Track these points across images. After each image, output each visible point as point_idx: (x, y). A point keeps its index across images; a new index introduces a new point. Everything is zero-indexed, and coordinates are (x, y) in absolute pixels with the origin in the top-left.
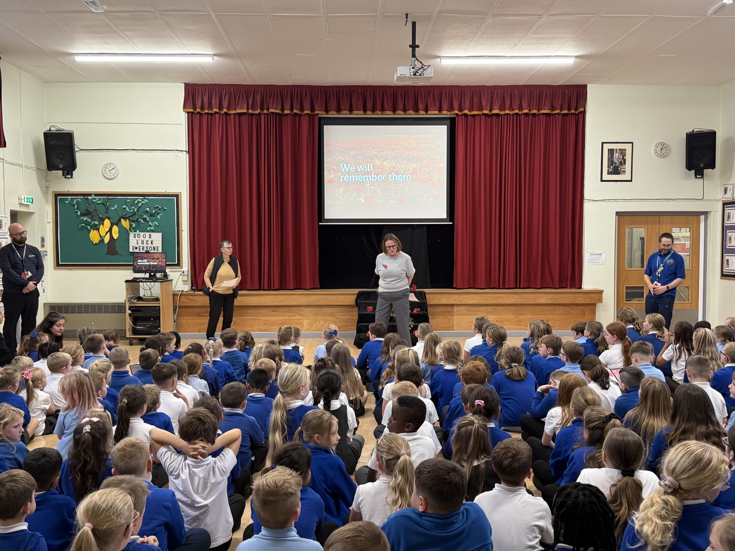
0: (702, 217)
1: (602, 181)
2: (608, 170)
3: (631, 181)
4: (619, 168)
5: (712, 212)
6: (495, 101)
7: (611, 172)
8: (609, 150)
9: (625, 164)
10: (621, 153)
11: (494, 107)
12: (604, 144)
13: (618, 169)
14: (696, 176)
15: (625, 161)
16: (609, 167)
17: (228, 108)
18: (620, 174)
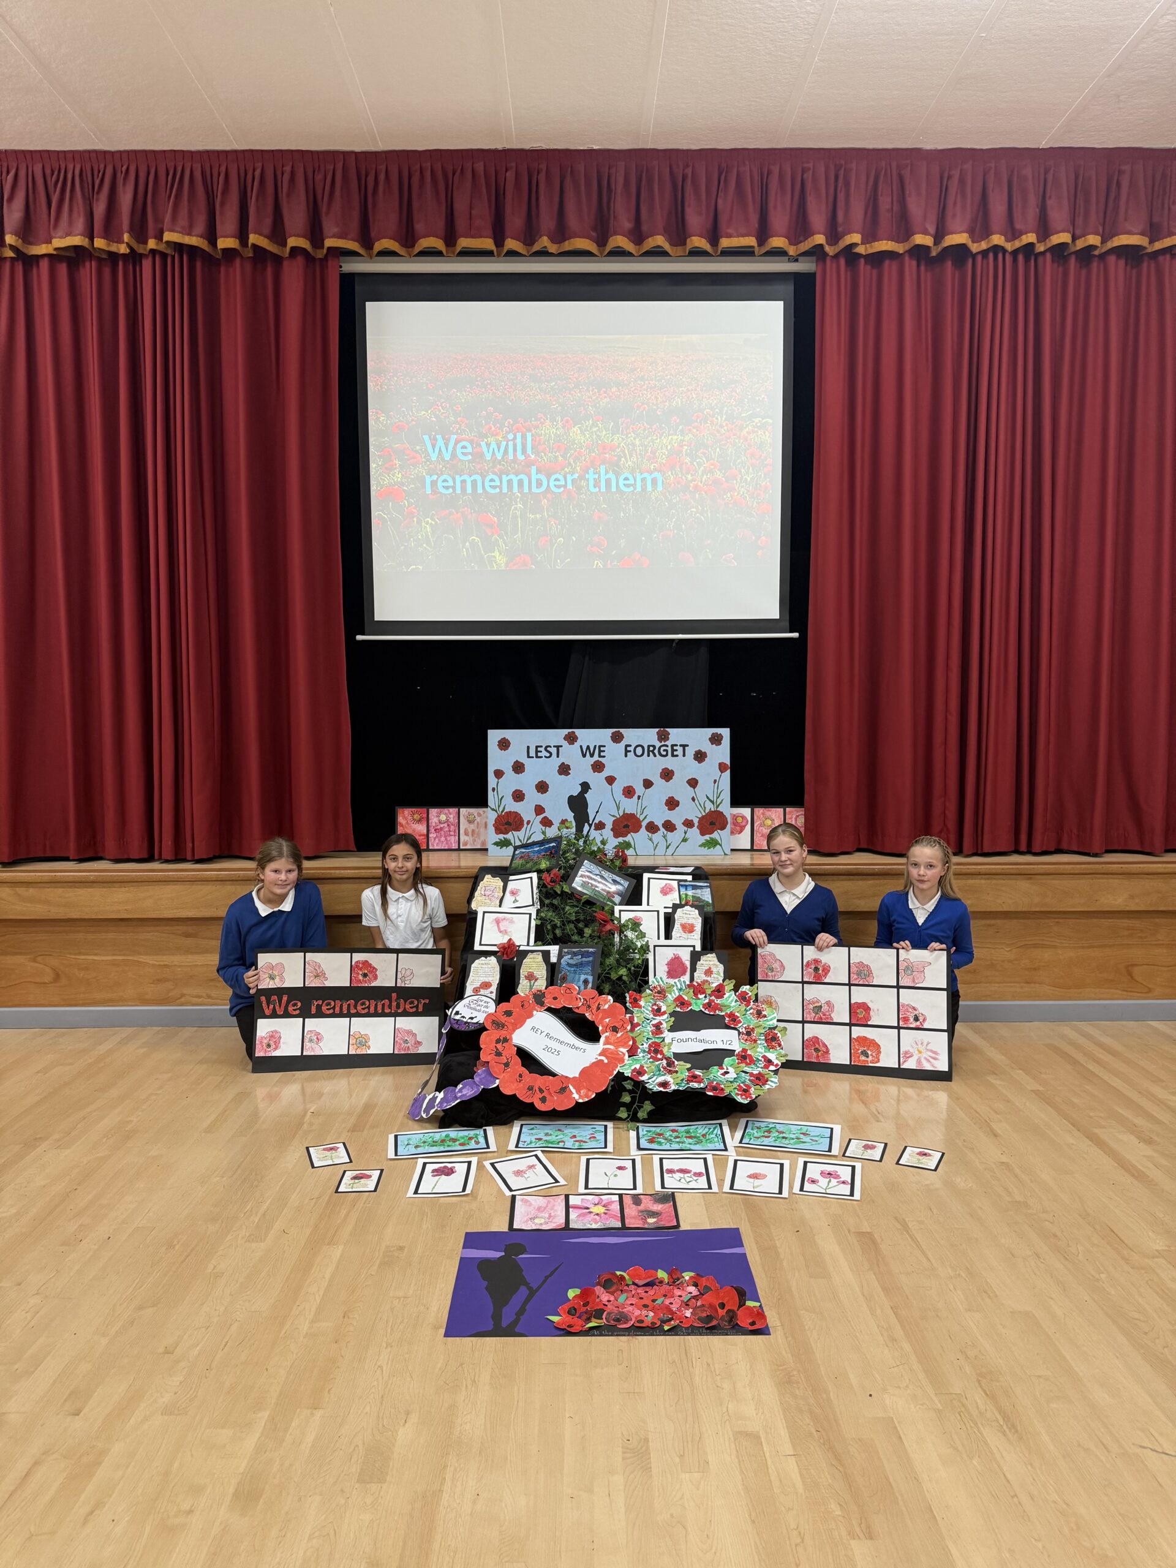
6: (955, 203)
11: (950, 224)
17: (27, 231)
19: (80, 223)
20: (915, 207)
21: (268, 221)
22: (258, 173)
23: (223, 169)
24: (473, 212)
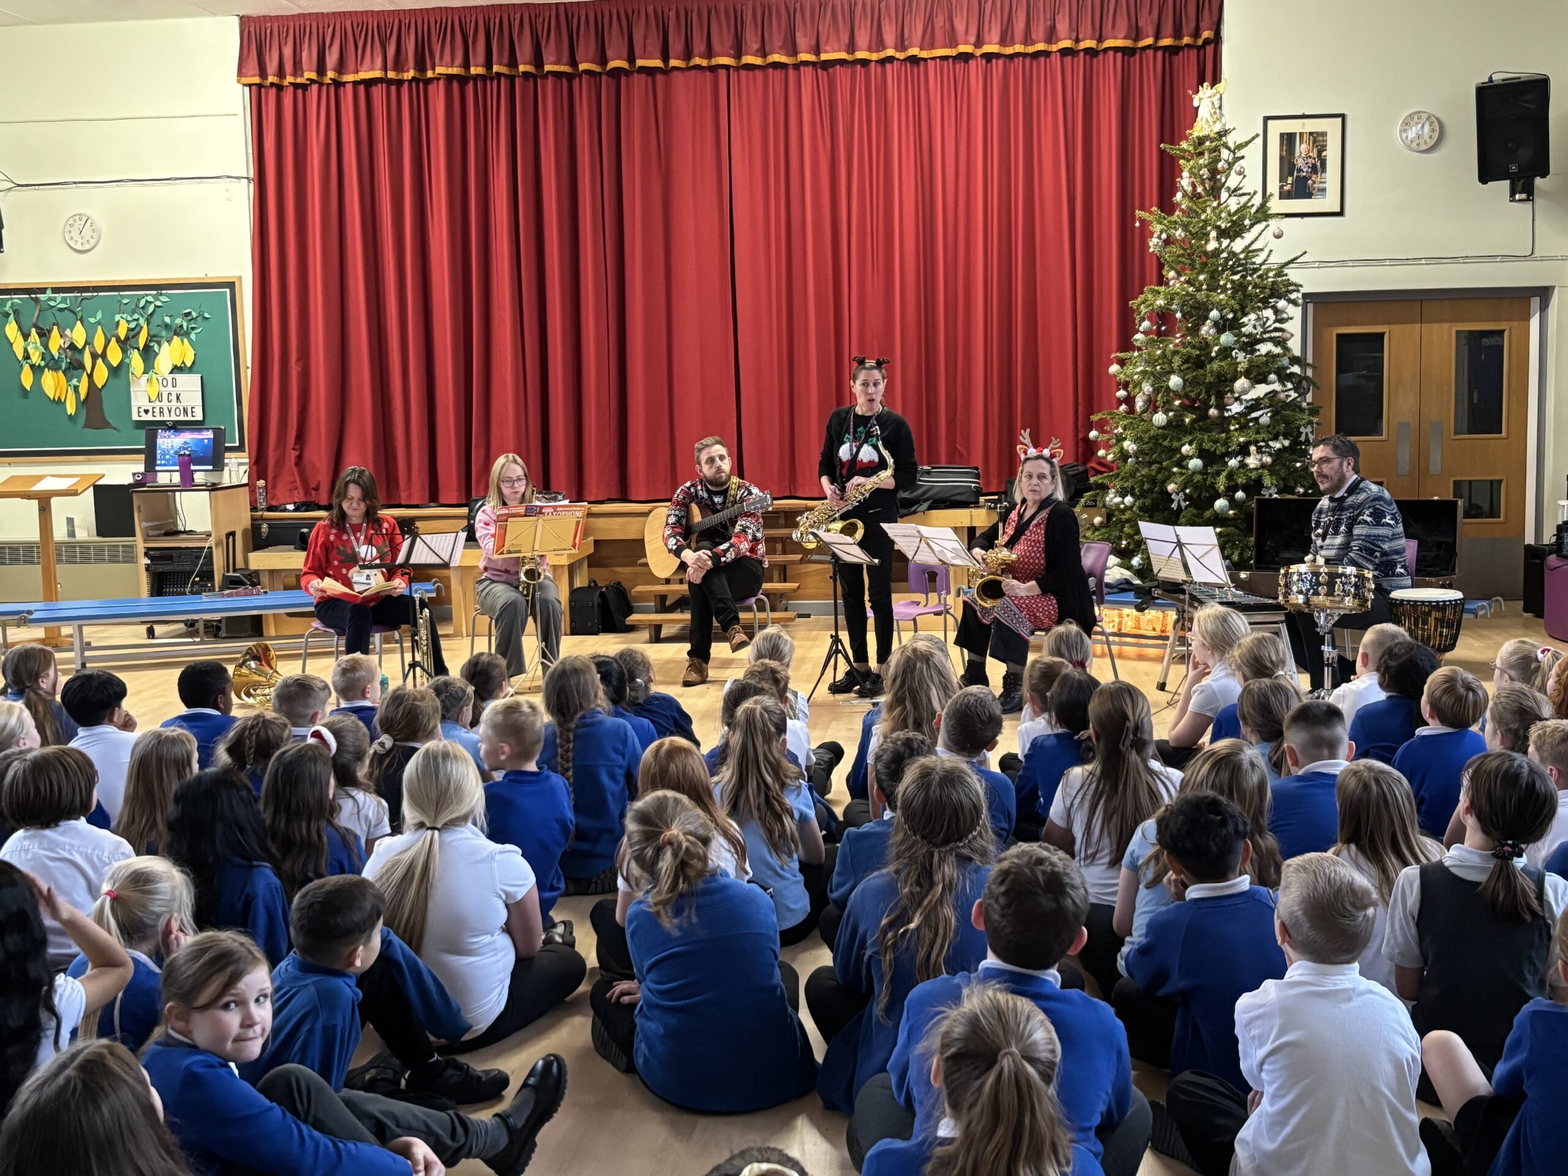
0: (1535, 302)
2: (1281, 187)
3: (1341, 214)
4: (1310, 182)
5: (1556, 289)
7: (1289, 191)
8: (1282, 135)
9: (1324, 170)
10: (1314, 142)
11: (986, 37)
12: (1270, 122)
13: (1306, 183)
14: (1513, 194)
16: (1282, 179)
17: (341, 68)
18: (1310, 197)
19: (379, 62)
20: (960, 26)
21: (506, 54)
22: (497, 20)
23: (473, 18)
24: (648, 42)
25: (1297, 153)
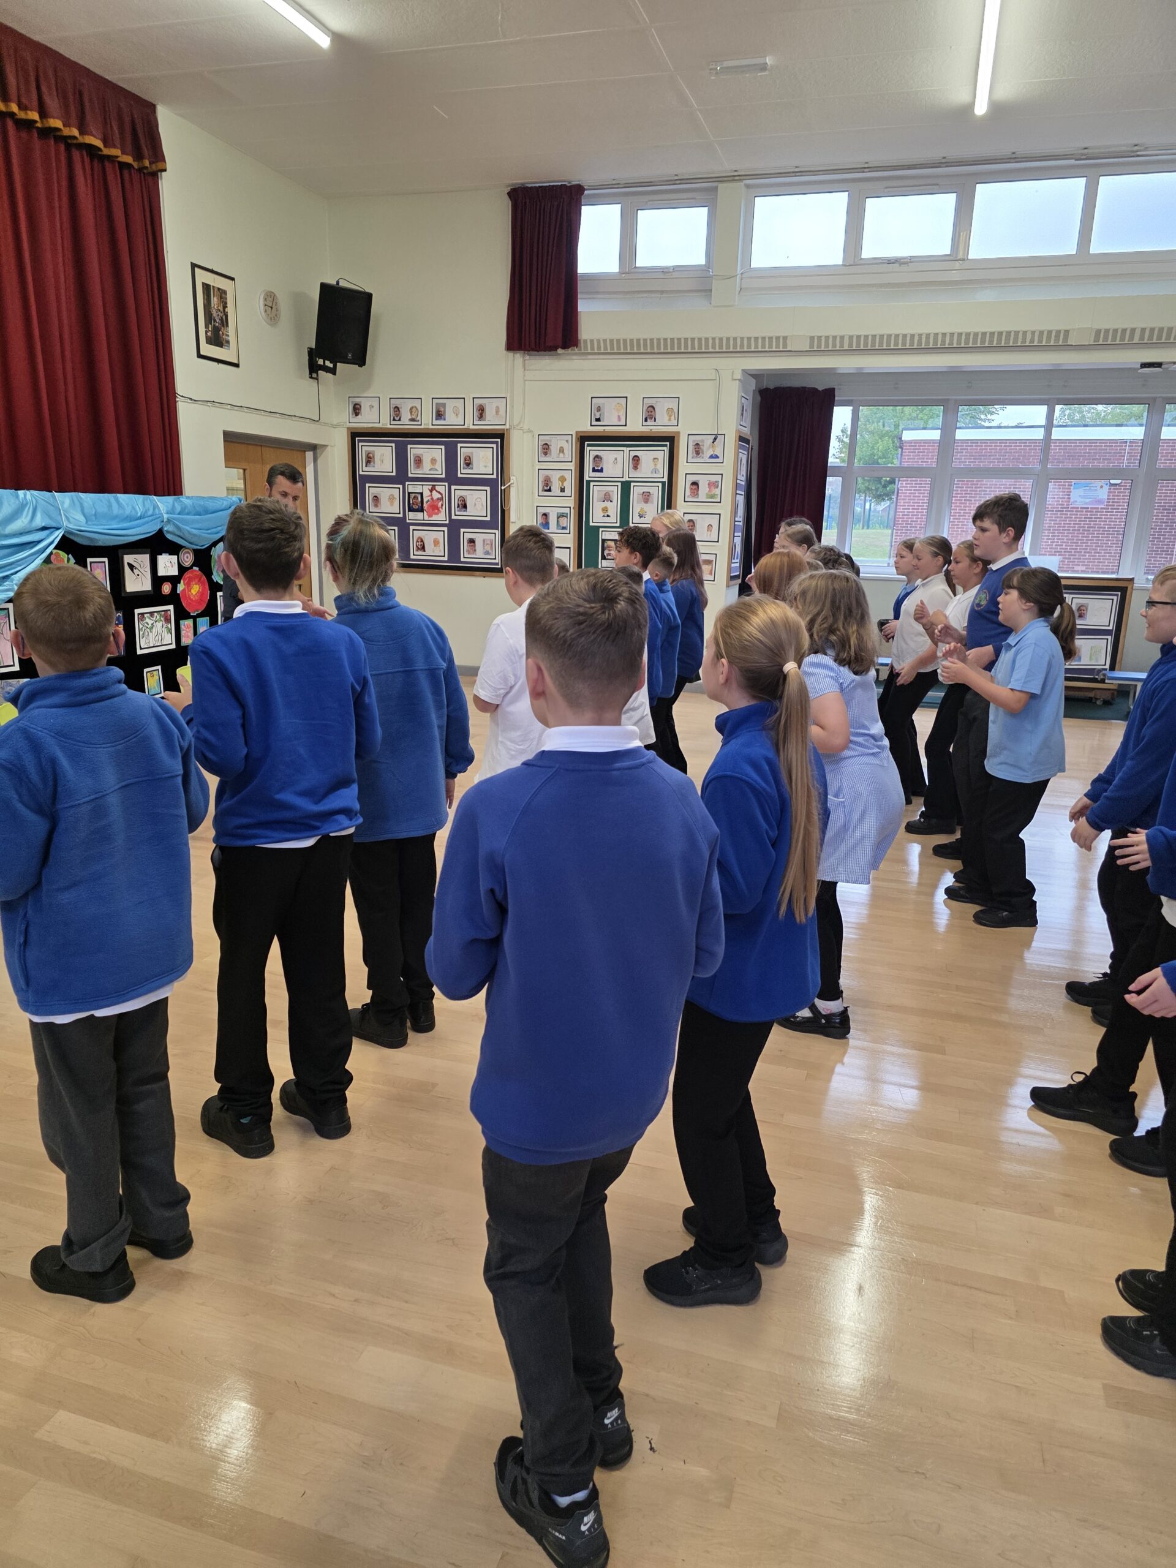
0: (309, 455)
1: (200, 356)
2: (206, 332)
3: (237, 365)
4: (221, 333)
5: (329, 448)
7: (211, 338)
8: (203, 283)
9: (227, 326)
10: (221, 298)
12: (196, 269)
13: (219, 334)
14: (311, 373)
15: (227, 317)
16: (206, 326)
18: (222, 347)
25: (212, 306)
